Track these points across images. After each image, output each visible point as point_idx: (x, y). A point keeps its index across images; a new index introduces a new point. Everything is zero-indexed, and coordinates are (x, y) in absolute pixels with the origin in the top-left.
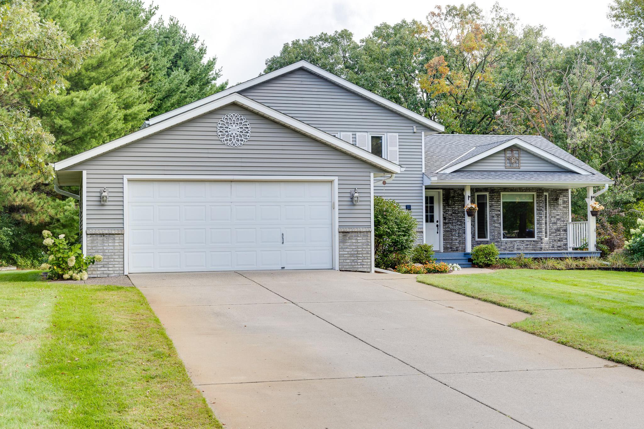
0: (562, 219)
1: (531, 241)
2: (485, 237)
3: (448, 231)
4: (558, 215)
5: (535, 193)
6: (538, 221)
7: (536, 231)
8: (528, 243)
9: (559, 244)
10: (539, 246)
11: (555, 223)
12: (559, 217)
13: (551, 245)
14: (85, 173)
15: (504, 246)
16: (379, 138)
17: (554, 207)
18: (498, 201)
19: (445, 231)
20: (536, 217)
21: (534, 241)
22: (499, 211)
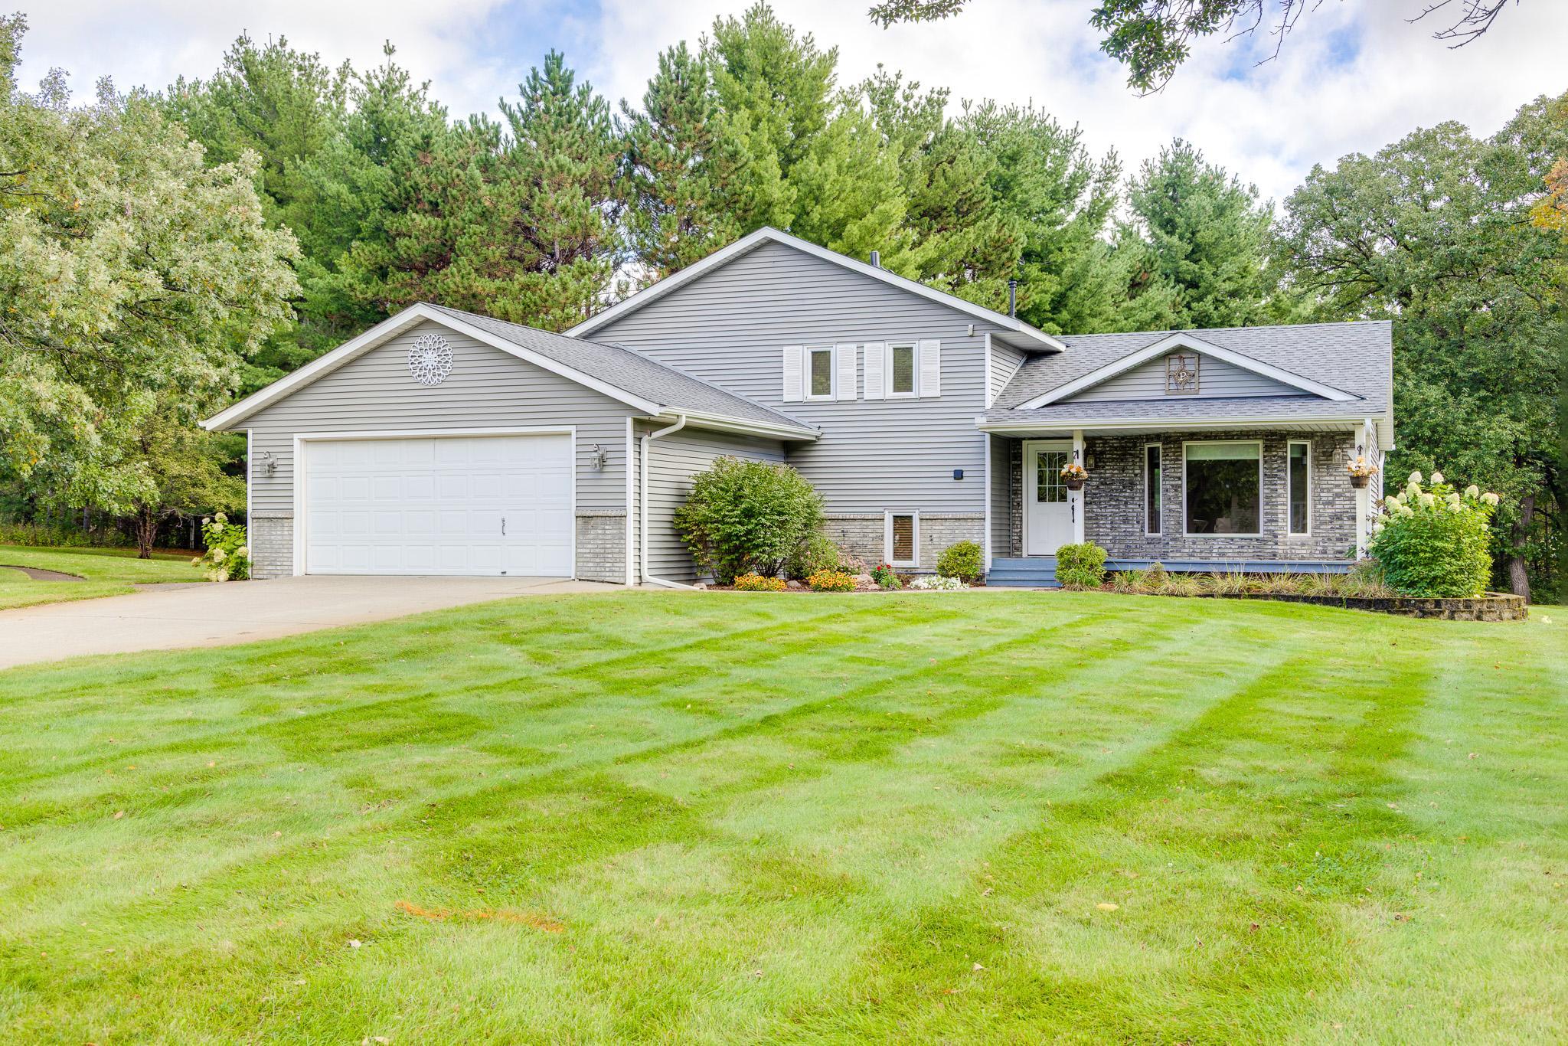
0: (1348, 494)
1: (1251, 539)
2: (1158, 531)
3: (1090, 518)
4: (1338, 486)
5: (1260, 443)
6: (1267, 498)
7: (1262, 519)
8: (1244, 543)
9: (1339, 546)
10: (1269, 548)
11: (1331, 503)
12: (1340, 490)
13: (1320, 548)
14: (250, 432)
15: (1189, 548)
16: (908, 351)
17: (1328, 469)
18: (1178, 460)
19: (1087, 519)
20: (1263, 491)
21: (1257, 540)
22: (1180, 478)
